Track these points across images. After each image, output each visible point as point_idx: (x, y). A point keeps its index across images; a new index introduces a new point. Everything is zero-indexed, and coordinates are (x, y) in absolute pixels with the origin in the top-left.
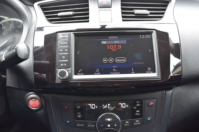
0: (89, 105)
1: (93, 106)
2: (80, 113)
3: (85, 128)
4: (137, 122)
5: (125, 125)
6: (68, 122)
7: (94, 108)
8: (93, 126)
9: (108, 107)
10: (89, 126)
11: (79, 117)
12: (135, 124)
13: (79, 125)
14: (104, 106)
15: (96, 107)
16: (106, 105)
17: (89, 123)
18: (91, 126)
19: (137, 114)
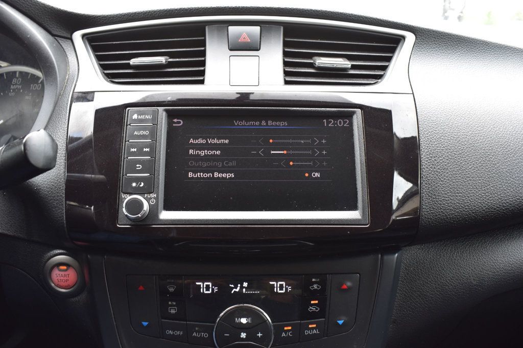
0: (198, 283)
1: (206, 287)
2: (174, 303)
3: (186, 339)
4: (313, 328)
5: (284, 334)
6: (145, 324)
7: (210, 292)
8: (205, 335)
9: (244, 290)
10: (194, 334)
11: (173, 311)
12: (307, 332)
13: (171, 332)
14: (232, 288)
15: (213, 290)
16: (239, 285)
17: (197, 329)
18: (201, 334)
19: (311, 309)
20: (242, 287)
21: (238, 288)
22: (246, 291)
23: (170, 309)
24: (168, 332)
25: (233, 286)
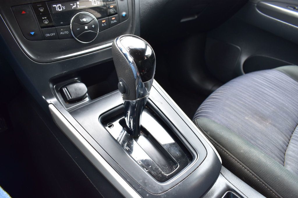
0: (54, 6)
1: (59, 8)
2: (46, 18)
3: (58, 37)
4: (114, 20)
5: (103, 25)
6: (33, 33)
7: (61, 10)
8: (67, 32)
9: (78, 6)
10: (61, 33)
11: (46, 23)
12: (112, 22)
13: (48, 35)
14: (72, 6)
15: (63, 8)
16: (75, 4)
17: (62, 30)
18: (65, 32)
19: (111, 10)
20: (77, 5)
21: (75, 5)
22: (79, 6)
23: (44, 21)
24: (47, 35)
25: (72, 5)
